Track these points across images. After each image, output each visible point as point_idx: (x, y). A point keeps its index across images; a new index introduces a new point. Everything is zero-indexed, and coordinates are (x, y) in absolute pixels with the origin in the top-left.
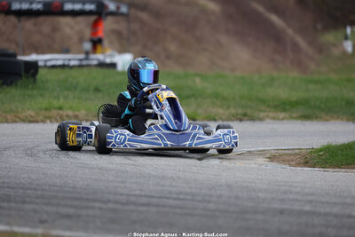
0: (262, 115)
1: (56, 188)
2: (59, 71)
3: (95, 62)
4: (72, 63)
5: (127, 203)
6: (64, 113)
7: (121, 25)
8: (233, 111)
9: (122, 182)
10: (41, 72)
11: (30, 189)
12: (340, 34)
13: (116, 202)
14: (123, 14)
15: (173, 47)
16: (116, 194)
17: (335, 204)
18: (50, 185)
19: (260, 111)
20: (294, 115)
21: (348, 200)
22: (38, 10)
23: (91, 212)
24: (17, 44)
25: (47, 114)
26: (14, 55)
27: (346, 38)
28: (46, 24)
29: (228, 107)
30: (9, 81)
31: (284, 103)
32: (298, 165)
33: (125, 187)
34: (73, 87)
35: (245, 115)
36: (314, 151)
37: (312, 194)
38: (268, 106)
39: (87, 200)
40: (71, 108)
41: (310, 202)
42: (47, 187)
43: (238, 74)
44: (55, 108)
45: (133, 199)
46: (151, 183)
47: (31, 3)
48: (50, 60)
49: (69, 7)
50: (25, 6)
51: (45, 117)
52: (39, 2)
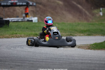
0: (76, 34)
2: (16, 23)
3: (26, 20)
4: (20, 20)
5: (36, 62)
6: (17, 35)
7: (33, 9)
8: (67, 33)
9: (35, 55)
10: (10, 23)
11: (7, 58)
12: (99, 10)
13: (33, 61)
14: (34, 6)
16: (33, 59)
17: (98, 60)
18: (13, 57)
19: (76, 33)
20: (85, 34)
21: (102, 59)
22: (9, 5)
23: (25, 64)
24: (3, 15)
25: (12, 35)
26: (2, 18)
27: (100, 11)
28: (11, 9)
29: (66, 33)
30: (1, 26)
31: (82, 31)
32: (87, 49)
33: (36, 57)
34: (19, 27)
35: (71, 35)
36: (91, 45)
37: (91, 58)
38: (78, 32)
39: (25, 61)
40: (19, 34)
41: (90, 60)
42: (12, 57)
43: (69, 22)
44: (15, 34)
45: (38, 60)
46: (43, 55)
47: (7, 3)
48: (13, 20)
49: (18, 4)
50: (5, 4)
51: (12, 37)
52: (10, 3)
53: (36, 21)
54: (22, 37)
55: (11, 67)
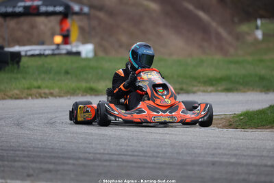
0: (195, 89)
1: (39, 149)
2: (37, 59)
3: (64, 52)
4: (47, 52)
5: (94, 160)
6: (42, 91)
7: (84, 22)
9: (90, 144)
10: (24, 60)
11: (19, 150)
12: (252, 25)
13: (85, 159)
14: (85, 14)
15: (124, 39)
16: (85, 153)
17: (254, 156)
18: (34, 147)
19: (194, 86)
21: (264, 154)
22: (20, 12)
23: (66, 167)
24: (4, 39)
25: (29, 92)
26: (2, 48)
27: (257, 28)
28: (26, 22)
31: (211, 80)
32: (224, 127)
33: (92, 147)
34: (48, 71)
35: (182, 89)
36: (235, 116)
38: (199, 82)
39: (63, 158)
40: (47, 87)
41: (235, 155)
42: (31, 149)
43: (175, 58)
44: (35, 88)
45: (98, 156)
46: (112, 143)
47: (14, 7)
48: (30, 51)
49: (43, 9)
50: (10, 10)
51: (27, 95)
52: (21, 6)
53: (91, 55)
54: (55, 97)
55: (29, 176)
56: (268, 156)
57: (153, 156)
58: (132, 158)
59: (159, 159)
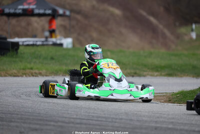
0: (145, 73)
1: (29, 114)
2: (31, 47)
3: (51, 43)
4: (38, 43)
5: (69, 123)
6: (33, 71)
7: (66, 22)
8: (129, 71)
9: (66, 111)
10: (21, 48)
11: (14, 114)
12: (189, 28)
13: (63, 122)
14: (67, 16)
15: (95, 35)
16: (64, 117)
17: (186, 124)
19: (144, 71)
21: (193, 122)
22: (20, 13)
23: (48, 127)
24: (7, 32)
25: (24, 72)
26: (6, 39)
27: (192, 30)
28: (24, 21)
30: (3, 53)
31: (157, 67)
32: (165, 102)
33: (68, 113)
34: (39, 57)
35: (135, 73)
36: (173, 94)
37: (173, 118)
38: (149, 69)
39: (47, 120)
40: (37, 69)
41: (172, 123)
42: (24, 113)
43: (131, 50)
44: (28, 69)
45: (72, 120)
46: (82, 111)
47: (15, 9)
48: (26, 41)
49: (37, 11)
50: (12, 11)
51: (23, 74)
52: (20, 9)
53: (70, 46)
54: (43, 76)
55: (21, 133)
56: (196, 124)
57: (112, 122)
58: (97, 122)
59: (116, 124)
